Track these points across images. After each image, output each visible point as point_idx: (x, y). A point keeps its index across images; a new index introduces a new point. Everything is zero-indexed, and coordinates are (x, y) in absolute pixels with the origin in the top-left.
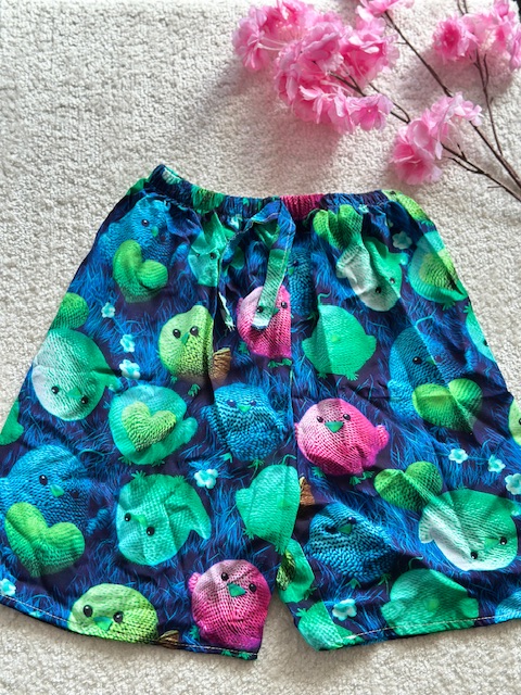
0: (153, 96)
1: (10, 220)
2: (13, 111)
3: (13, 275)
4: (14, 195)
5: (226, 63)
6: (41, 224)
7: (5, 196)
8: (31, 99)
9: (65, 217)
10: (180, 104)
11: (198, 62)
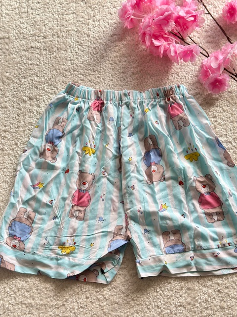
0: (78, 42)
1: (6, 107)
2: (7, 50)
3: (7, 135)
4: (8, 94)
5: (115, 23)
6: (21, 110)
7: (3, 95)
8: (16, 44)
9: (33, 106)
10: (92, 46)
11: (101, 23)
